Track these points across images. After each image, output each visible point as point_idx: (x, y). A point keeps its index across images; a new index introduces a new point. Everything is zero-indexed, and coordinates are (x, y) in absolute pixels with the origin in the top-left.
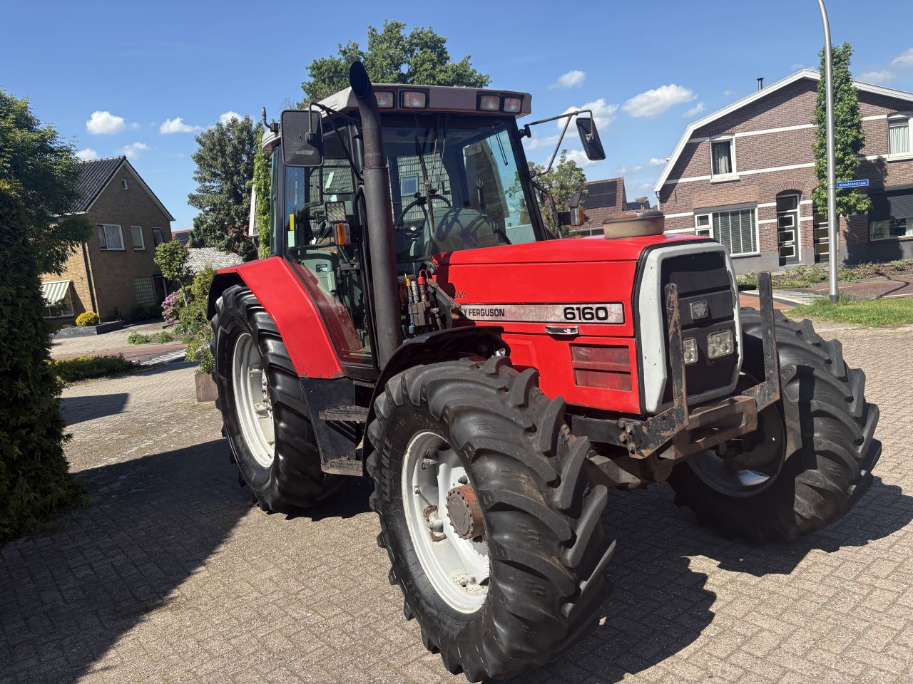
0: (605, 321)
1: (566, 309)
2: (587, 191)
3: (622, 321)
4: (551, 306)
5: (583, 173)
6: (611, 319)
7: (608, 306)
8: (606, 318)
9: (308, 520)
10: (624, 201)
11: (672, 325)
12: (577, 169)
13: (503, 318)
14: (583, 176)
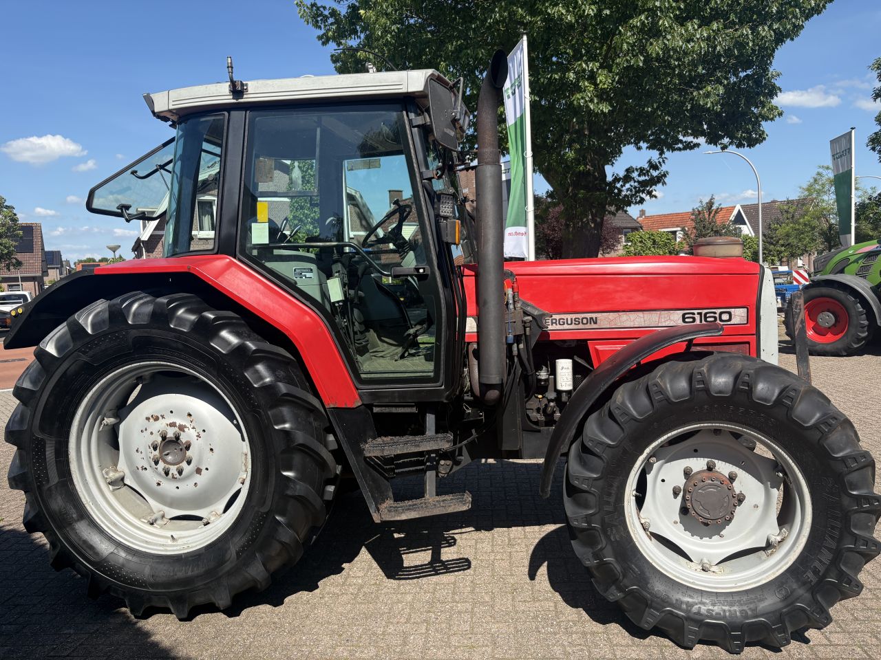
0: (729, 323)
1: (684, 315)
2: (21, 232)
3: (746, 322)
4: (666, 312)
5: (15, 211)
6: (735, 321)
7: (732, 310)
8: (730, 319)
9: (265, 608)
10: (43, 249)
11: (798, 323)
12: (7, 207)
13: (595, 326)
14: (15, 215)
